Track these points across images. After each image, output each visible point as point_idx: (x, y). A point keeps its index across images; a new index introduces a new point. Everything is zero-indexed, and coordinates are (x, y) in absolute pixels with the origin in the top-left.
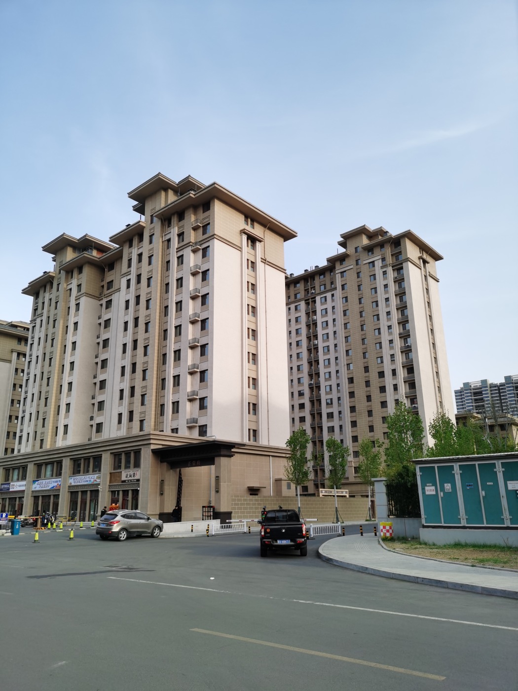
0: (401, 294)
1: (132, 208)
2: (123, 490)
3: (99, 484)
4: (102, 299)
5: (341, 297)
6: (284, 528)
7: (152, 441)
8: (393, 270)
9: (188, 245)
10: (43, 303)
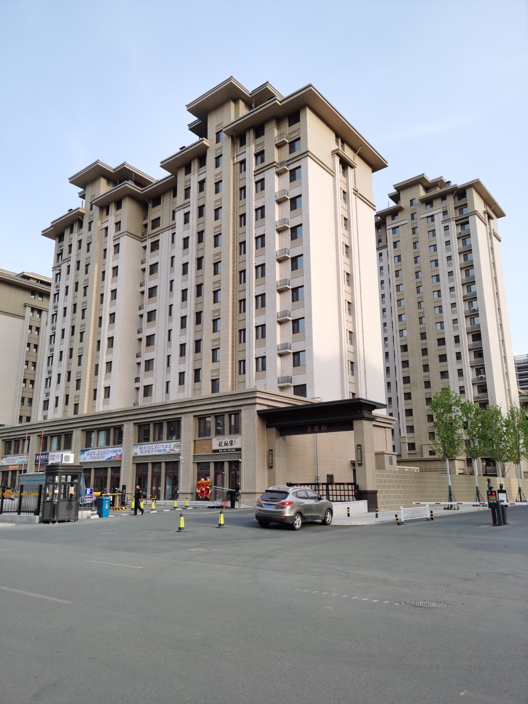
0: (466, 252)
1: (188, 127)
2: (214, 462)
3: (179, 454)
4: (146, 240)
5: (393, 256)
7: (258, 401)
8: (457, 225)
9: (271, 165)
10: (70, 246)
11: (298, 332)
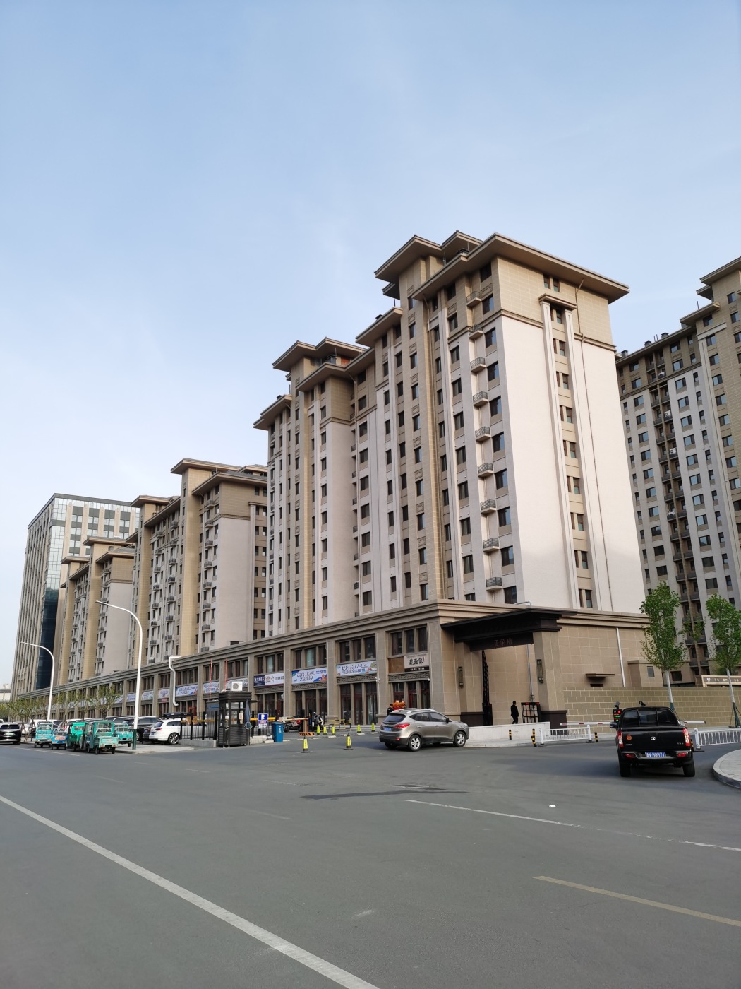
1: (382, 292)
2: (407, 682)
3: (375, 674)
4: (354, 423)
5: (710, 376)
6: (654, 735)
7: (440, 613)
9: (464, 331)
10: (281, 437)
11: (505, 524)
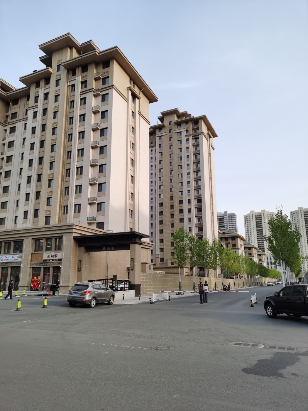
0: (197, 154)
1: (39, 59)
2: (44, 267)
3: (21, 262)
5: (158, 152)
7: (74, 231)
8: (193, 139)
9: (91, 90)
11: (101, 191)
